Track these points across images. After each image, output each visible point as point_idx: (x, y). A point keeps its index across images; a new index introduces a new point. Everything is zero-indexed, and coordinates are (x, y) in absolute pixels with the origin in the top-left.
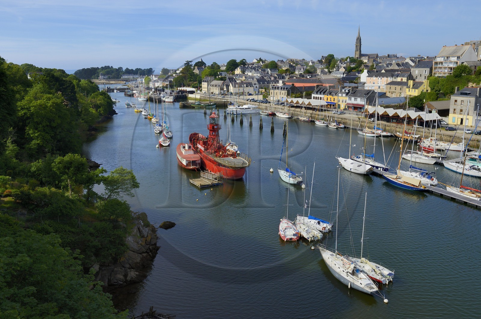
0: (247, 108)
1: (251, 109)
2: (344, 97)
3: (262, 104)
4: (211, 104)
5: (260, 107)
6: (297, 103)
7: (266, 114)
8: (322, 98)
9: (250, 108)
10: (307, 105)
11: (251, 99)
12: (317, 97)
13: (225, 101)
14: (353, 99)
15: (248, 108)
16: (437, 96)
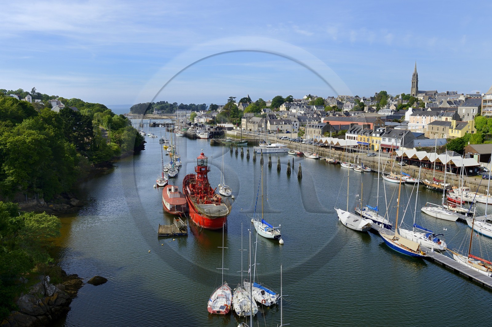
0: (274, 147)
1: (280, 148)
2: (378, 137)
3: (294, 143)
4: (243, 141)
5: (291, 146)
6: (326, 142)
7: (294, 154)
8: (356, 138)
9: (278, 147)
10: (335, 145)
11: (283, 137)
12: (351, 136)
13: (258, 139)
14: (387, 139)
15: (276, 147)
16: (483, 138)
